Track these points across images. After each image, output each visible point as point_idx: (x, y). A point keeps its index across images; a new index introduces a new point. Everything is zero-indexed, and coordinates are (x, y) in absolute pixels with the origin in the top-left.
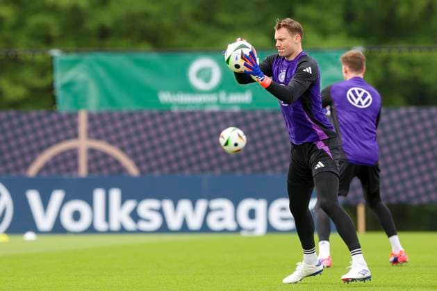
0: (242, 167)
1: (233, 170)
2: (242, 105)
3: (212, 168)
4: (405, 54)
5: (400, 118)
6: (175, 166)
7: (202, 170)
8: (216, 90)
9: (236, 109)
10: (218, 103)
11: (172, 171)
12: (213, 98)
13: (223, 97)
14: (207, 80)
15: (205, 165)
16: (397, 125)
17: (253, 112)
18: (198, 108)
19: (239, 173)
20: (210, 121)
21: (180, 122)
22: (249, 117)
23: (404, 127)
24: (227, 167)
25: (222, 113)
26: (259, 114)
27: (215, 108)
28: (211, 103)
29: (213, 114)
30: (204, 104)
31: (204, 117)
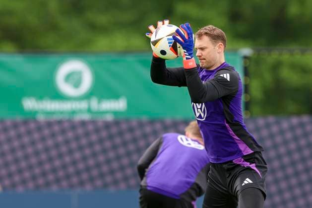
0: (116, 182)
1: (105, 186)
2: (115, 113)
3: (82, 183)
4: (298, 58)
5: (292, 128)
6: (41, 181)
7: (71, 186)
8: (87, 96)
9: (109, 118)
10: (89, 110)
11: (37, 187)
12: (83, 105)
13: (94, 104)
14: (77, 85)
15: (75, 180)
16: (289, 135)
17: (127, 121)
18: (66, 117)
19: (112, 189)
20: (80, 131)
21: (46, 132)
22: (124, 126)
23: (296, 139)
24: (99, 183)
25: (93, 122)
26: (134, 124)
27: (86, 117)
28: (81, 111)
29: (83, 123)
30: (74, 112)
31: (73, 126)
